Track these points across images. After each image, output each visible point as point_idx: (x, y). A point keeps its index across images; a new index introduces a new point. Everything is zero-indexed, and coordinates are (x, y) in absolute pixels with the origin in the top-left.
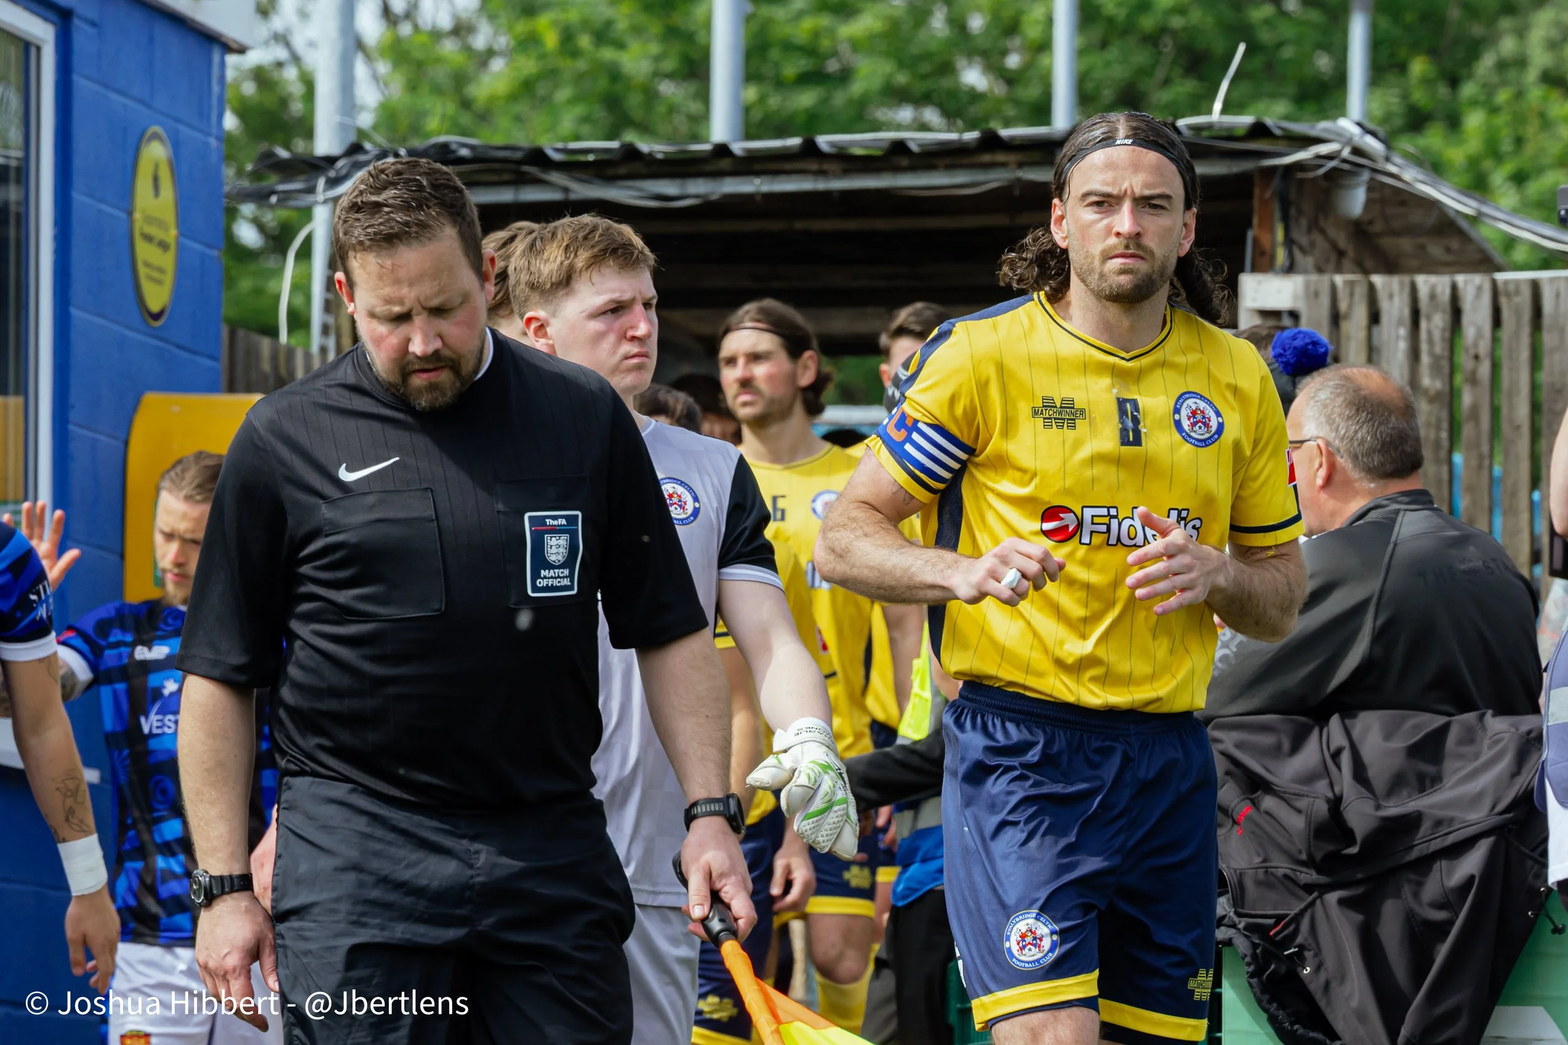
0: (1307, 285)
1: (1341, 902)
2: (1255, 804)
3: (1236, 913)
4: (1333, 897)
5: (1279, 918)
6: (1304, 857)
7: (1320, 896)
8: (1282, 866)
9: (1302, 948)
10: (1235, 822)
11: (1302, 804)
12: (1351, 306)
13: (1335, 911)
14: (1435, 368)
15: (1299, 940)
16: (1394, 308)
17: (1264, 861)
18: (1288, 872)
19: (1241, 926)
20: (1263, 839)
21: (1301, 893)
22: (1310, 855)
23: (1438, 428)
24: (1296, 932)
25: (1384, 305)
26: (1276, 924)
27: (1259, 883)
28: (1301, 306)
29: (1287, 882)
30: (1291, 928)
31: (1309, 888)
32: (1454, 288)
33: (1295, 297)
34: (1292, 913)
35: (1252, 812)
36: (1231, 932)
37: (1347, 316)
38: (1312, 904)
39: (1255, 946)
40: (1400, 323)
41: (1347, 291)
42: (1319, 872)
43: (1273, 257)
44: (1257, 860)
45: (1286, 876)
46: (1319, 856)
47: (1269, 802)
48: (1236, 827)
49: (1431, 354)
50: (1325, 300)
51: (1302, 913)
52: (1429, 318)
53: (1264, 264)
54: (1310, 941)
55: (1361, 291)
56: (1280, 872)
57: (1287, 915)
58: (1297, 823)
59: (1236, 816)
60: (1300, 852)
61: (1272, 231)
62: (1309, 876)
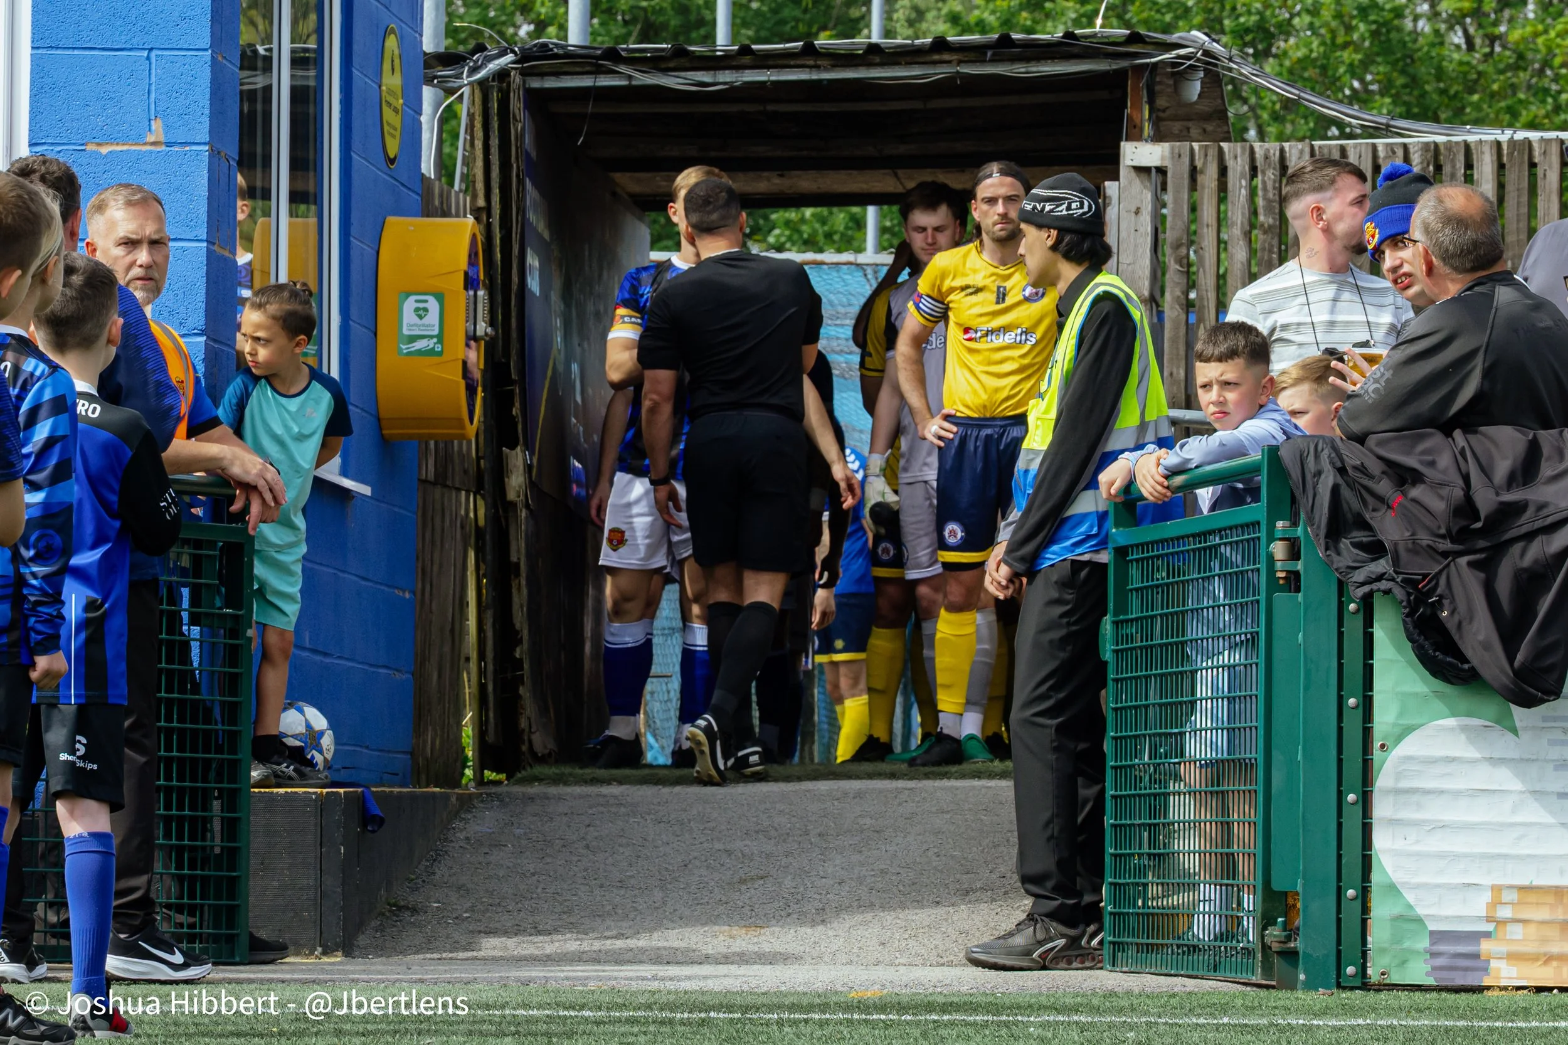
0: (1172, 149)
1: (1470, 564)
2: (1404, 494)
3: (1395, 571)
4: (1463, 561)
5: (1425, 576)
6: (1443, 531)
7: (1453, 560)
8: (1425, 539)
9: (1441, 597)
10: (1389, 507)
11: (1445, 492)
12: (1205, 163)
13: (1466, 572)
14: (1269, 209)
15: (1439, 591)
16: (1237, 166)
17: (1413, 535)
18: (1430, 542)
19: (1399, 580)
20: (1409, 520)
21: (1439, 558)
22: (1449, 530)
23: (1271, 252)
24: (1437, 585)
25: (1230, 163)
26: (1423, 580)
27: (1408, 550)
28: (1167, 163)
29: (1431, 552)
30: (1433, 583)
31: (1445, 554)
32: (1282, 151)
33: (1163, 158)
34: (1434, 572)
35: (1402, 500)
36: (1390, 585)
37: (1202, 172)
38: (1448, 565)
39: (1409, 594)
40: (1242, 176)
41: (1203, 152)
42: (1452, 542)
43: (1142, 130)
44: (1407, 534)
45: (1429, 546)
46: (1454, 531)
47: (1416, 492)
48: (1390, 511)
49: (1265, 198)
50: (1186, 160)
51: (1441, 571)
52: (1264, 173)
53: (1136, 135)
54: (1447, 592)
55: (1213, 153)
56: (1424, 543)
57: (1429, 574)
58: (1438, 506)
59: (1390, 502)
60: (1439, 527)
61: (1141, 111)
62: (1446, 545)
